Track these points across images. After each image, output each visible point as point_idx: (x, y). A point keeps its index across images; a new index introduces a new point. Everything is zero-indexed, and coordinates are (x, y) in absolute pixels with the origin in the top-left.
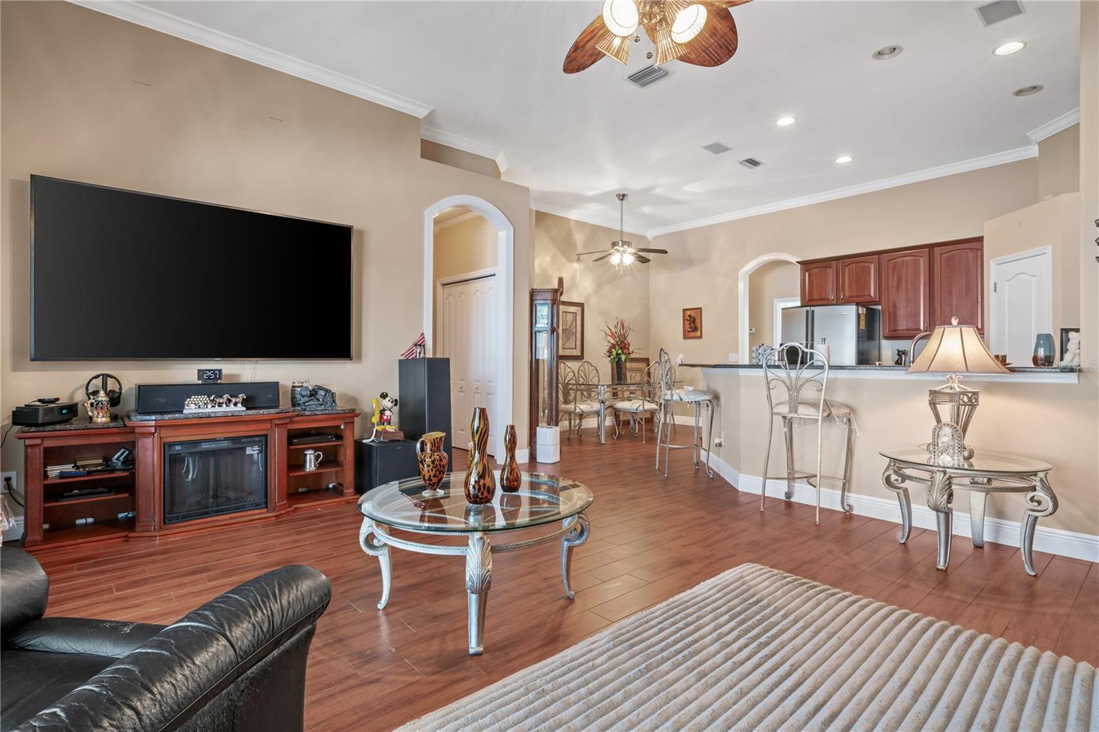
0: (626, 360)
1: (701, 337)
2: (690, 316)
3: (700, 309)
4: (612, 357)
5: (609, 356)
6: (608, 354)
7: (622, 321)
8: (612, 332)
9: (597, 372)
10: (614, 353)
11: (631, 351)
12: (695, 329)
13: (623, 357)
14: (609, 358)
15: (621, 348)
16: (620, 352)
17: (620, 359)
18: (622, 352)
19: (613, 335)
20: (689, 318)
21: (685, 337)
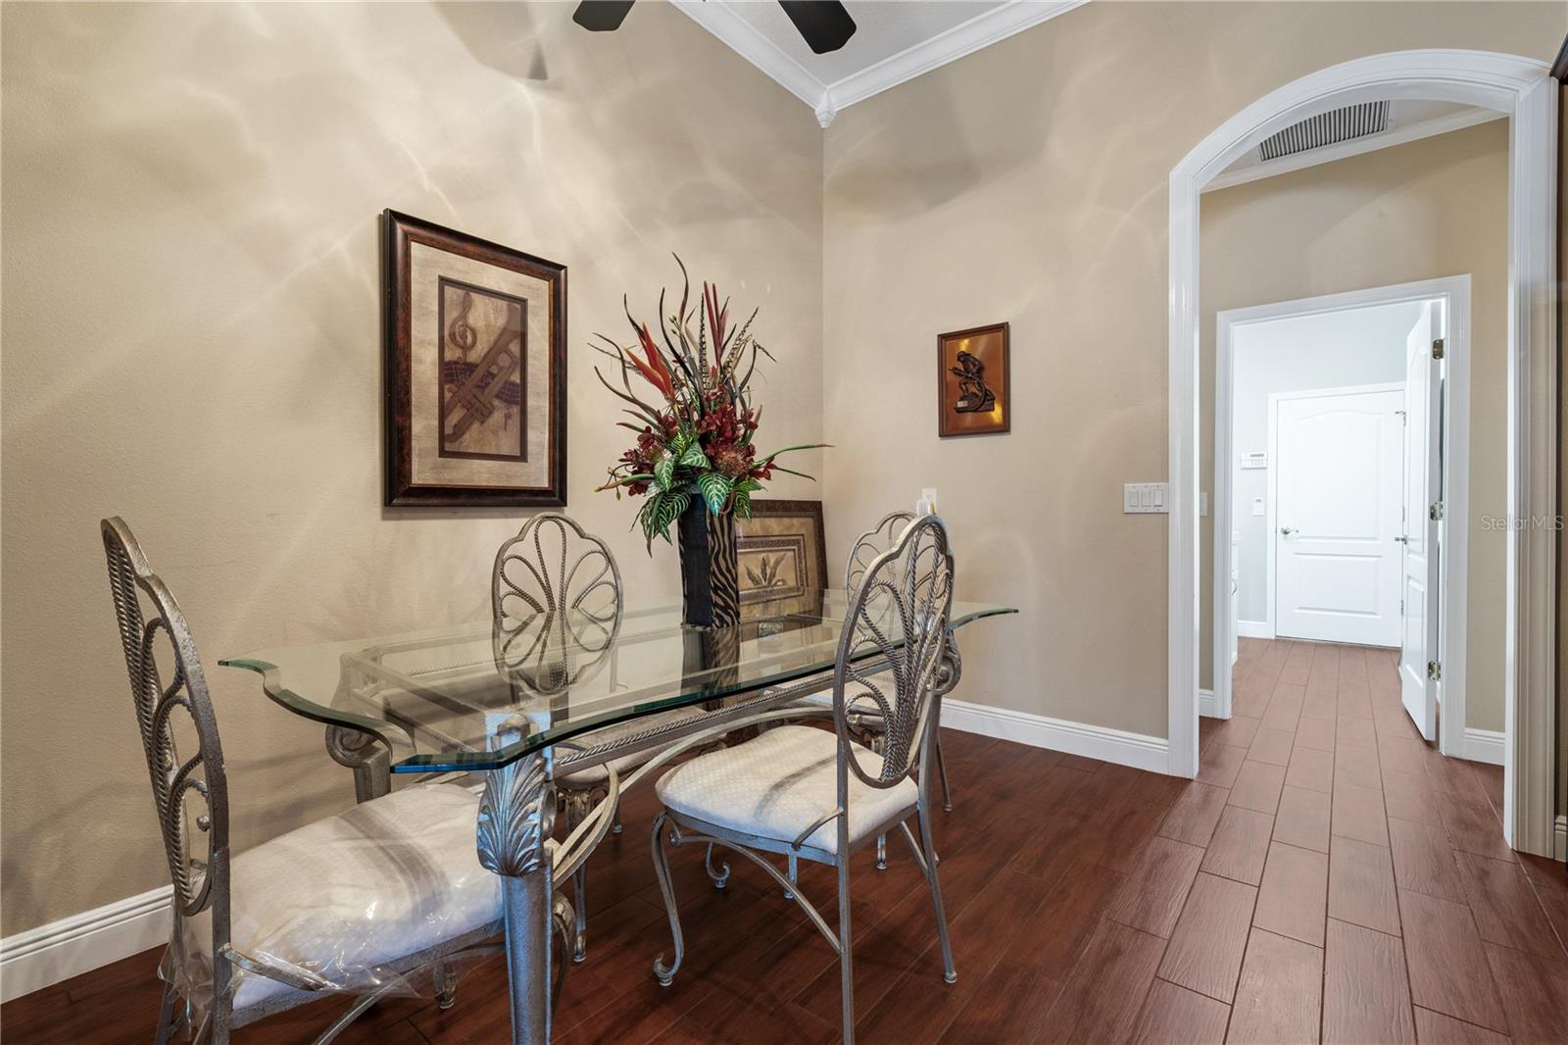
0: (731, 507)
1: (1004, 428)
2: (964, 357)
3: (1003, 328)
4: (653, 490)
5: (638, 487)
6: (627, 472)
7: (709, 297)
8: (650, 349)
9: (609, 560)
10: (665, 464)
11: (759, 458)
12: (985, 401)
13: (715, 492)
14: (641, 499)
15: (704, 441)
16: (696, 457)
17: (697, 502)
18: (711, 459)
19: (655, 370)
20: (960, 366)
21: (944, 433)
